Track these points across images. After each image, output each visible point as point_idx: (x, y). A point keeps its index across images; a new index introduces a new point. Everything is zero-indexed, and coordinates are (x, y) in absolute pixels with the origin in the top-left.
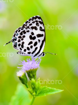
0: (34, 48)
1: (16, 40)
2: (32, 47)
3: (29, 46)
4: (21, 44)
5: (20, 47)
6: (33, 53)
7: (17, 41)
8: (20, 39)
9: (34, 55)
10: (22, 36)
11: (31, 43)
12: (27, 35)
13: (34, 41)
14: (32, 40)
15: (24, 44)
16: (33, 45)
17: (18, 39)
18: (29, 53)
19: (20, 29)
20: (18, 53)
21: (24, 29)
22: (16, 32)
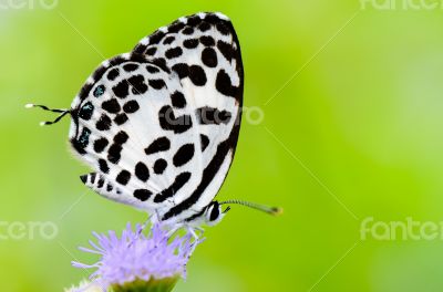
0: (172, 173)
2: (160, 167)
3: (150, 161)
4: (111, 142)
5: (104, 155)
6: (159, 199)
7: (91, 124)
8: (112, 116)
9: (167, 210)
10: (122, 102)
11: (161, 144)
12: (151, 103)
13: (177, 141)
14: (169, 134)
15: (124, 146)
16: (168, 156)
17: (97, 114)
18: (142, 195)
19: (120, 67)
20: (84, 179)
21: (142, 70)
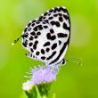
1: (26, 36)
4: (34, 44)
10: (36, 32)
15: (37, 44)
19: (35, 23)
22: (29, 25)
